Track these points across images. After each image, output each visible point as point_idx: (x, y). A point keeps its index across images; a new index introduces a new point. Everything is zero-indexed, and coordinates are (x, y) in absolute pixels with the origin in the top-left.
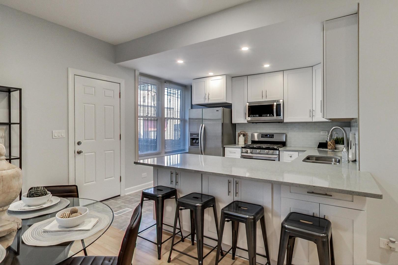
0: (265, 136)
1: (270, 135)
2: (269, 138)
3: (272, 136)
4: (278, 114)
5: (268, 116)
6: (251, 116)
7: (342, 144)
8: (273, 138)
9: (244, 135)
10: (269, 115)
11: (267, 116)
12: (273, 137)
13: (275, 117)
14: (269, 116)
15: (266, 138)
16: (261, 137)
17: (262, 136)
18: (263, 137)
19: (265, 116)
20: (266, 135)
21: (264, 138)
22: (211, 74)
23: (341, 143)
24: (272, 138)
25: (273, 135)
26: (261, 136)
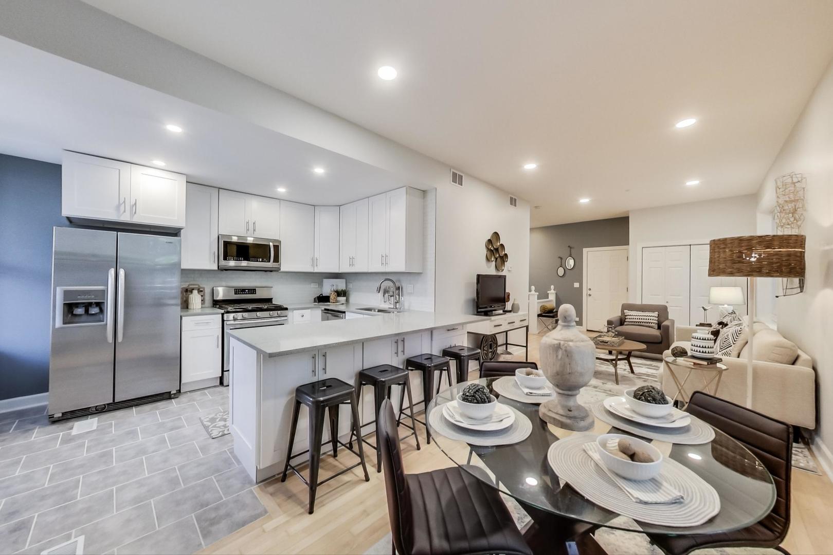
0: (241, 291)
1: (250, 289)
2: (248, 294)
3: (253, 291)
4: (277, 259)
5: (260, 262)
6: (229, 258)
7: (343, 297)
8: (256, 294)
9: (200, 291)
10: (261, 260)
11: (258, 261)
12: (256, 292)
13: (271, 264)
14: (262, 261)
15: (243, 294)
16: (235, 294)
17: (236, 292)
18: (239, 294)
19: (254, 261)
20: (243, 290)
21: (241, 294)
23: (342, 295)
24: (253, 294)
25: (255, 289)
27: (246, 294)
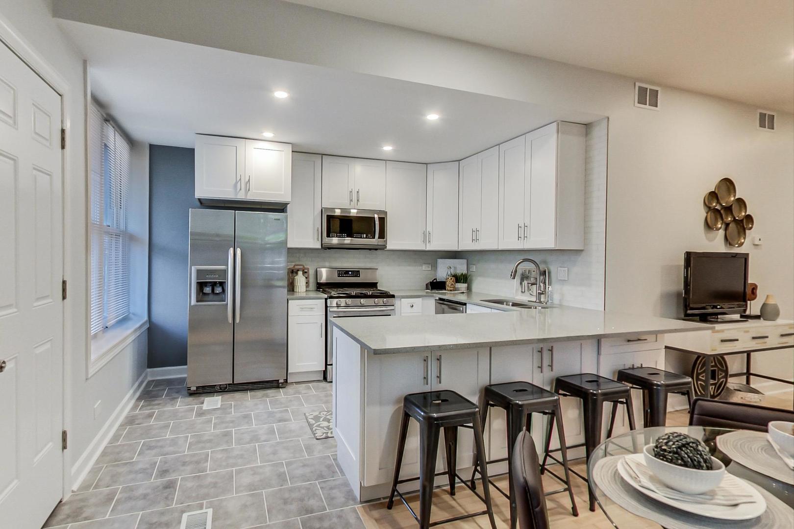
0: (345, 273)
1: (354, 271)
2: (352, 276)
3: (356, 273)
4: (382, 235)
5: (364, 238)
6: (332, 235)
7: (464, 283)
8: (359, 276)
9: (304, 273)
10: (365, 235)
11: (361, 238)
12: (359, 274)
13: (375, 241)
14: (366, 238)
15: (346, 276)
16: (338, 276)
17: (340, 274)
18: (342, 276)
19: (358, 238)
20: (347, 272)
21: (344, 276)
22: (268, 135)
23: (462, 281)
24: (357, 276)
25: (359, 271)
26: (338, 274)
27: (350, 276)
